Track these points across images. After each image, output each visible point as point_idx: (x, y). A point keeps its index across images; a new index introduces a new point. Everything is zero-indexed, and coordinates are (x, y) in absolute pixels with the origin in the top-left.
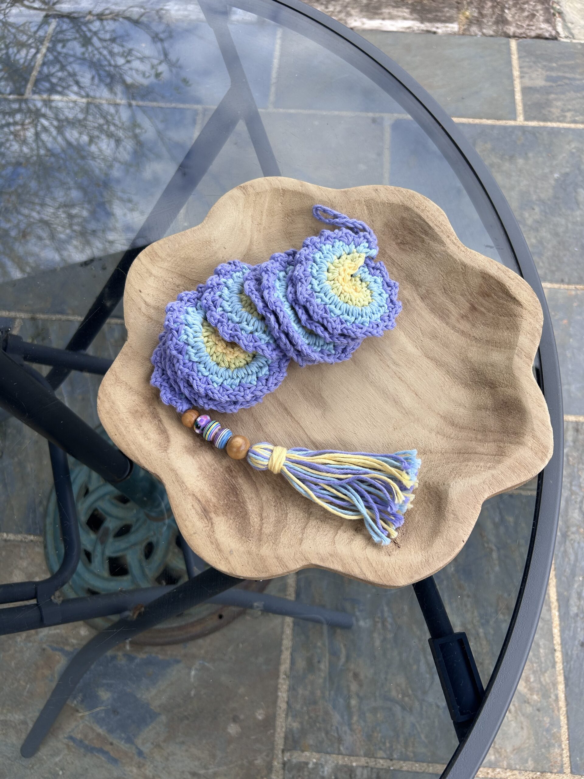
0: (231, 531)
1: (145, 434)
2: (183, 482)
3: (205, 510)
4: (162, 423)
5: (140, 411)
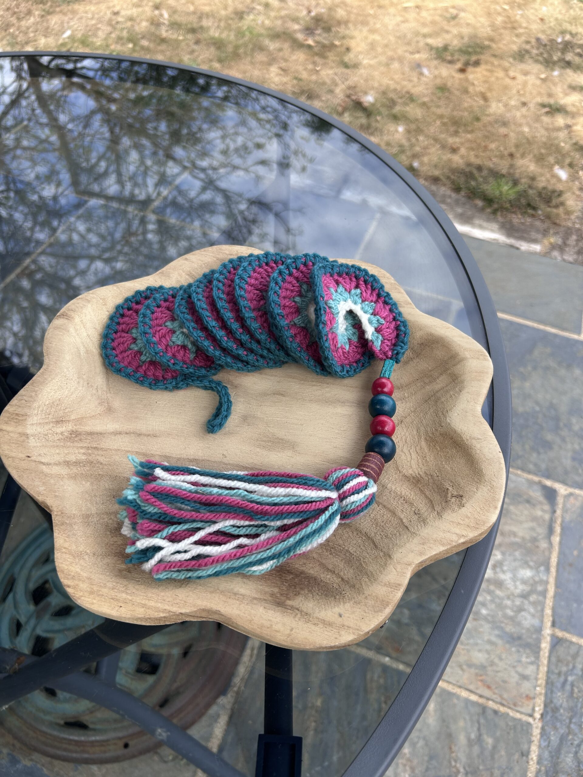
3: (278, 604)
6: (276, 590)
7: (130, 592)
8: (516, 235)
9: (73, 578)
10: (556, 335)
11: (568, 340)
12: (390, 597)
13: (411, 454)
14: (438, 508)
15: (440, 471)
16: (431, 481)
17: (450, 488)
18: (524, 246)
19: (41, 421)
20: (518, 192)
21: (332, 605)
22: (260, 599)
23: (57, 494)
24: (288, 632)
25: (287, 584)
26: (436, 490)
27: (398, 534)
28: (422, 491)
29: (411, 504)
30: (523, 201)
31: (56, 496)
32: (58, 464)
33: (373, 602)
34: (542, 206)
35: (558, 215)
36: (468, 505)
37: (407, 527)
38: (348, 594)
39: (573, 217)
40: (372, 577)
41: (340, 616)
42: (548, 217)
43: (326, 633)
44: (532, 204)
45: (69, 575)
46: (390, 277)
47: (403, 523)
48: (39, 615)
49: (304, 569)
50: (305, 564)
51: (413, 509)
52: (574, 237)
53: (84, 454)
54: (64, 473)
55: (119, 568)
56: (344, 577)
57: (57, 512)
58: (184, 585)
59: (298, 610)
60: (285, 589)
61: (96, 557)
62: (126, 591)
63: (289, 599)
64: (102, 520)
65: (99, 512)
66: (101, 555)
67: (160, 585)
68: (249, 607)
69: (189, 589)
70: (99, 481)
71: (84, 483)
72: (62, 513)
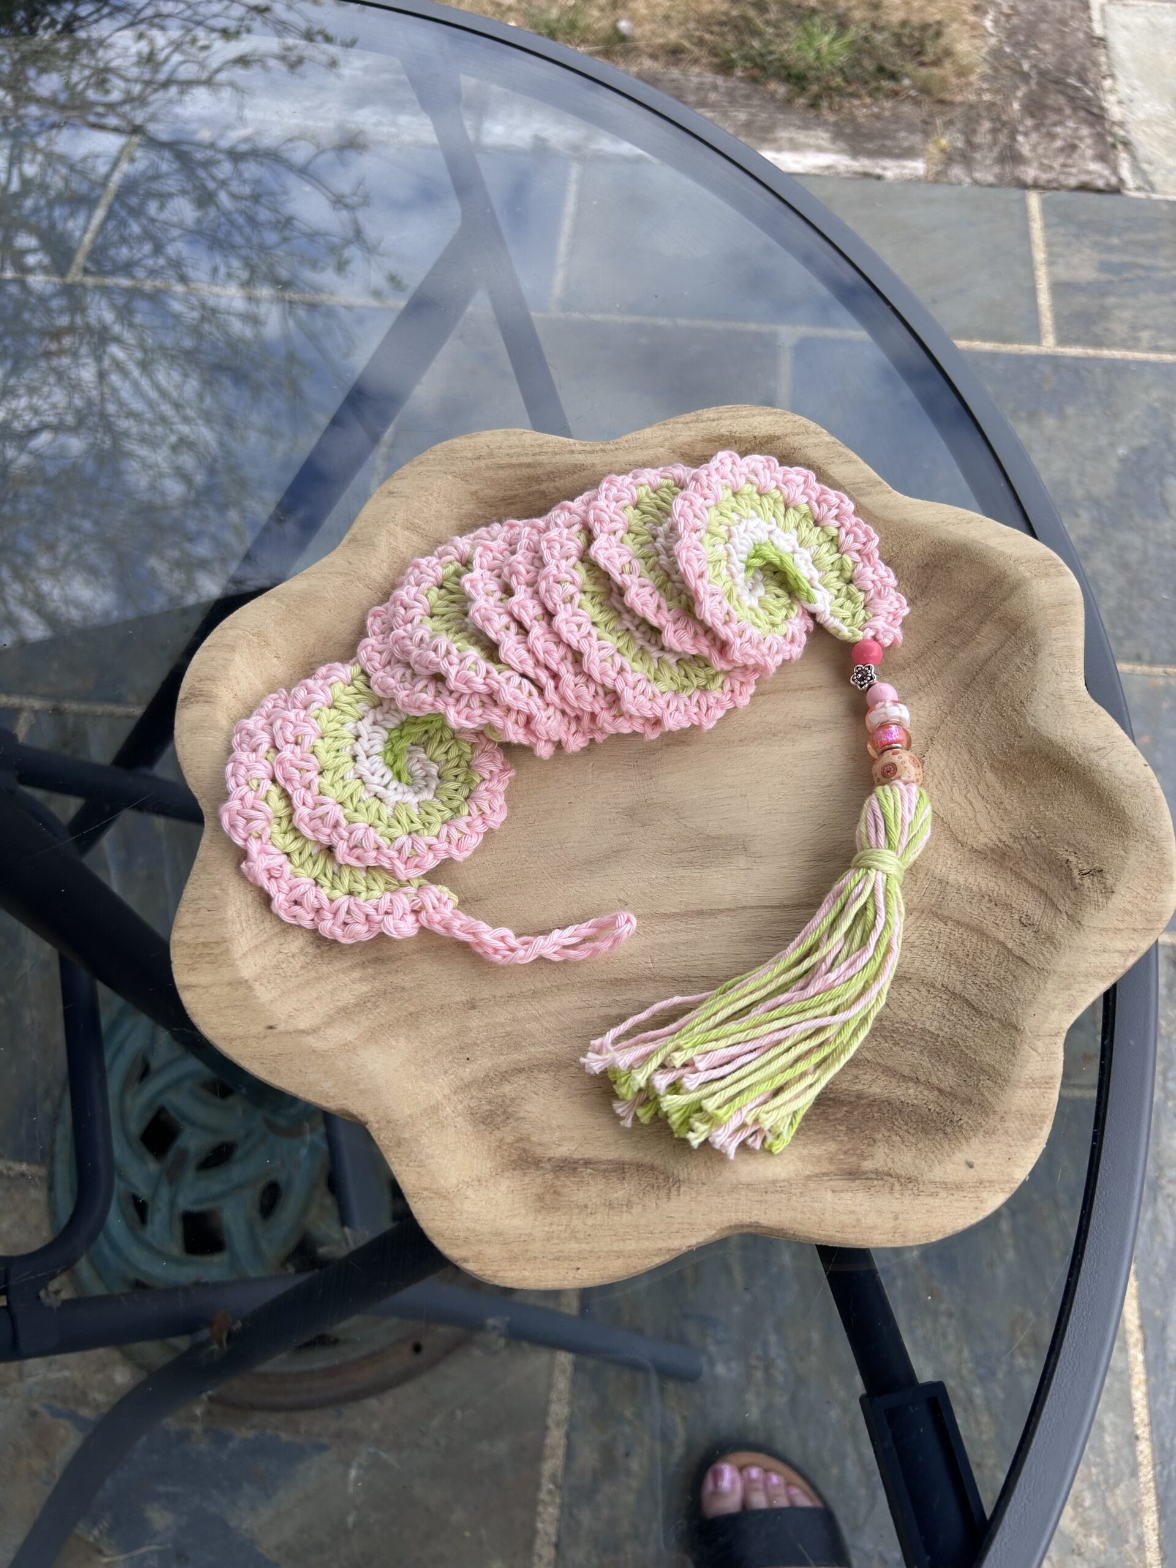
0: (920, 1145)
1: (611, 1206)
2: (774, 1182)
3: (850, 1174)
4: (595, 1163)
5: (542, 1190)
6: (832, 1147)
7: (581, 1235)
8: (870, 146)
9: (466, 1240)
10: (994, 356)
11: (1018, 358)
12: (1044, 1105)
13: (971, 803)
14: (1065, 906)
15: (1039, 826)
16: (1028, 849)
17: (1072, 858)
18: (891, 169)
20: (853, 43)
21: (946, 1146)
22: (817, 1175)
23: (361, 1086)
24: (891, 1224)
25: (843, 1128)
26: (1044, 866)
27: (1011, 978)
28: (1018, 875)
29: (1008, 907)
30: (869, 65)
31: (361, 1092)
32: (330, 1021)
33: (1017, 1123)
34: (910, 67)
35: (944, 80)
36: (1120, 888)
37: (1023, 960)
38: (965, 1118)
39: (973, 78)
40: (999, 1078)
41: (970, 1166)
42: (925, 90)
43: (956, 1204)
44: (888, 66)
45: (458, 1237)
46: (820, 429)
47: (1010, 951)
48: (173, 1176)
49: (858, 1087)
50: (857, 1077)
51: (1016, 917)
52: (987, 125)
53: (362, 979)
54: (350, 1038)
55: (534, 1190)
56: (942, 1086)
57: (378, 1122)
58: (674, 1192)
59: (891, 1176)
60: (846, 1139)
61: (484, 1184)
62: (574, 1237)
63: (862, 1157)
64: (460, 1107)
65: (447, 1091)
66: (491, 1176)
67: (629, 1204)
68: (807, 1199)
69: (688, 1198)
70: (418, 1028)
71: (394, 1043)
72: (389, 1122)
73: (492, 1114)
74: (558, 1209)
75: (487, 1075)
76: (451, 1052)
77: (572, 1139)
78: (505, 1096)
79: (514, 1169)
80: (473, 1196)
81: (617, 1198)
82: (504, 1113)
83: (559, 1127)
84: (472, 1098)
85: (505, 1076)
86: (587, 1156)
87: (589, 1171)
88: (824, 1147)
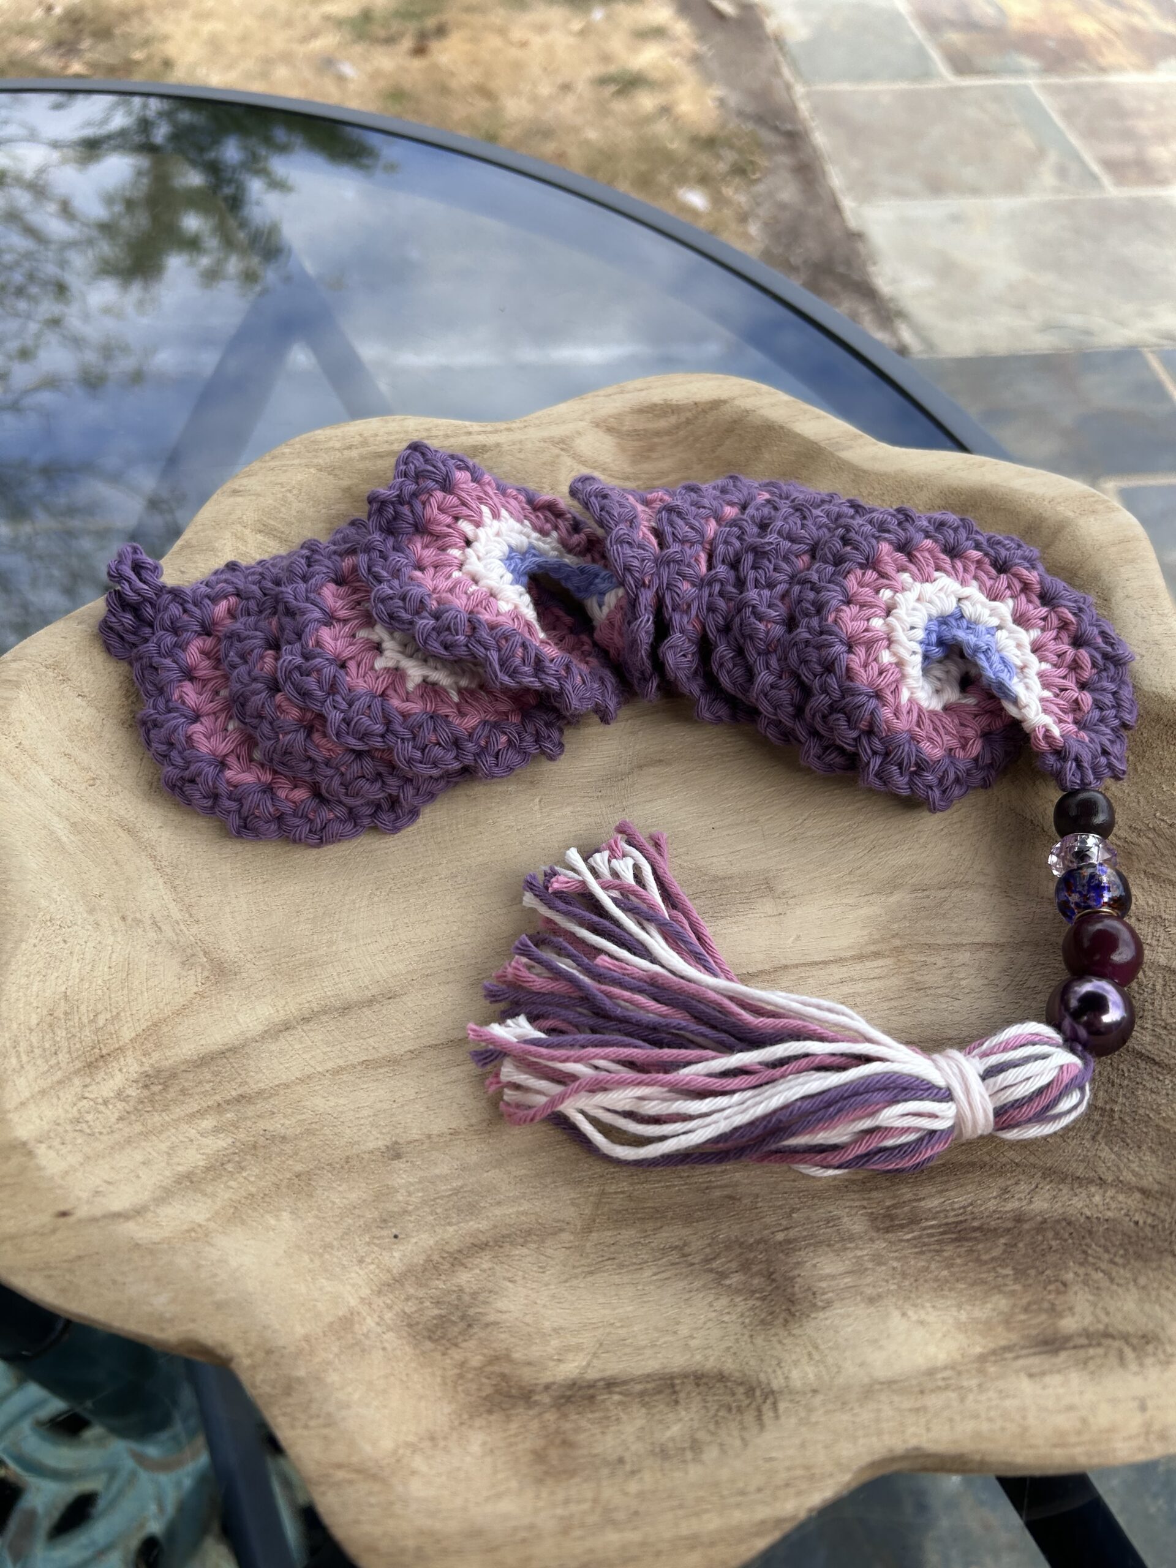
0: (1142, 1281)
1: (663, 1453)
2: (931, 1372)
3: (1046, 1343)
4: (625, 1383)
5: (541, 1443)
6: (1002, 1303)
7: (620, 1516)
19: (43, 1084)
22: (994, 1352)
23: (219, 1297)
24: (1137, 1418)
25: (1009, 1271)
31: (219, 1306)
32: (165, 1196)
53: (217, 1130)
54: (200, 1219)
55: (528, 1445)
56: (1144, 1183)
57: (250, 1355)
58: (768, 1414)
59: (1113, 1337)
60: (1018, 1287)
61: (442, 1443)
62: (609, 1521)
63: (1053, 1311)
64: (388, 1316)
65: (365, 1292)
66: (453, 1428)
67: (696, 1446)
68: (991, 1394)
69: (793, 1421)
70: (311, 1196)
71: (273, 1222)
72: (269, 1352)
73: (443, 1321)
74: (572, 1473)
75: (429, 1260)
76: (367, 1229)
77: (579, 1348)
78: (461, 1290)
79: (490, 1412)
80: (424, 1469)
81: (673, 1439)
82: (463, 1318)
83: (554, 1330)
84: (407, 1299)
85: (457, 1258)
86: (608, 1373)
87: (616, 1397)
88: (989, 1306)
